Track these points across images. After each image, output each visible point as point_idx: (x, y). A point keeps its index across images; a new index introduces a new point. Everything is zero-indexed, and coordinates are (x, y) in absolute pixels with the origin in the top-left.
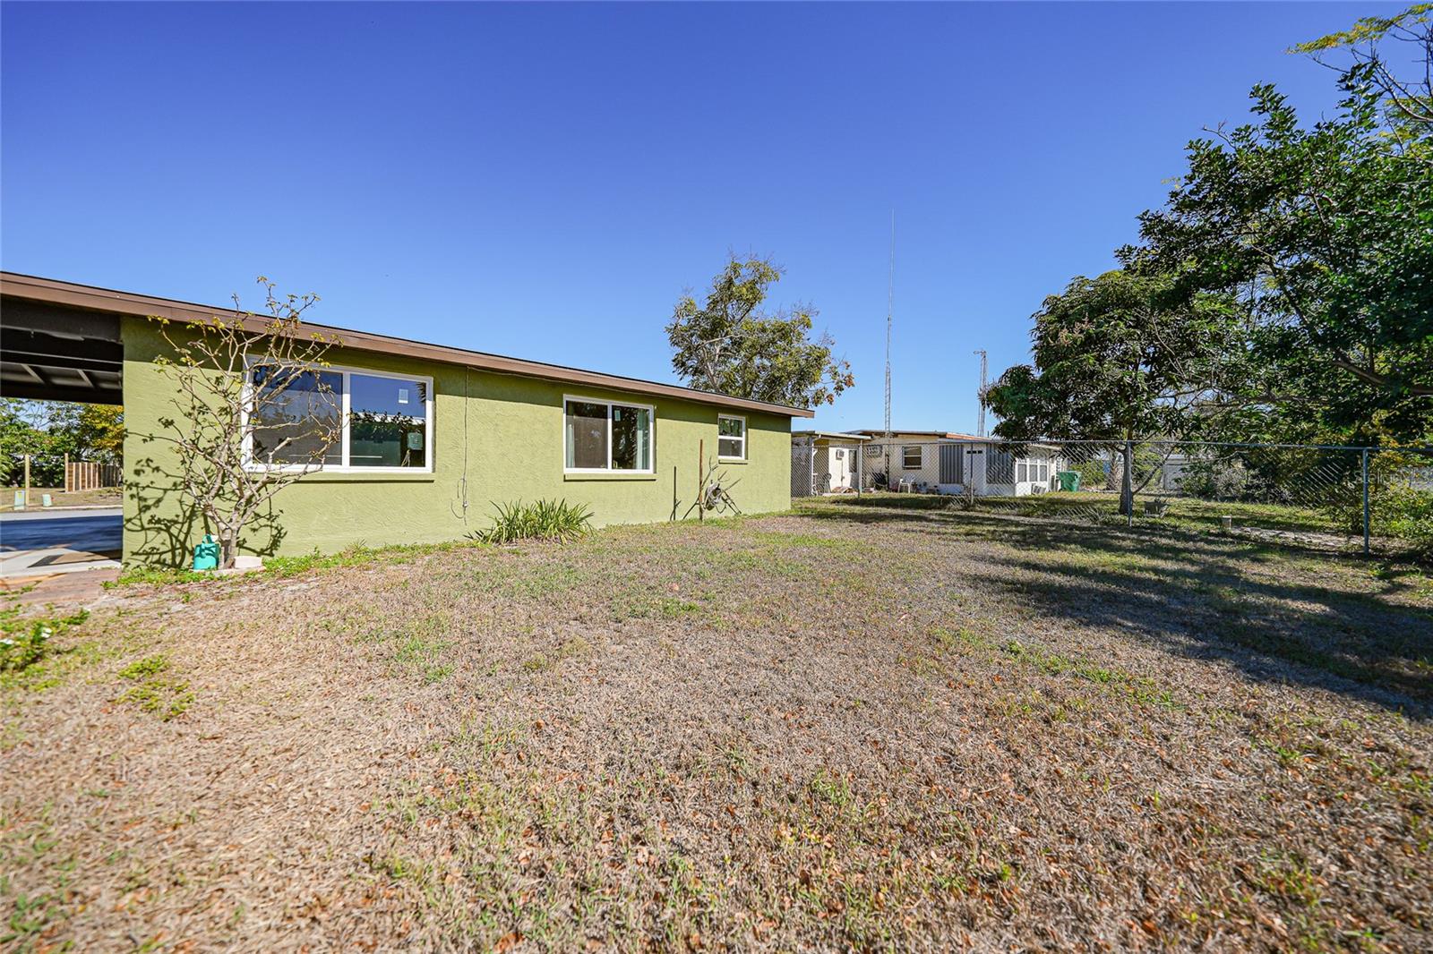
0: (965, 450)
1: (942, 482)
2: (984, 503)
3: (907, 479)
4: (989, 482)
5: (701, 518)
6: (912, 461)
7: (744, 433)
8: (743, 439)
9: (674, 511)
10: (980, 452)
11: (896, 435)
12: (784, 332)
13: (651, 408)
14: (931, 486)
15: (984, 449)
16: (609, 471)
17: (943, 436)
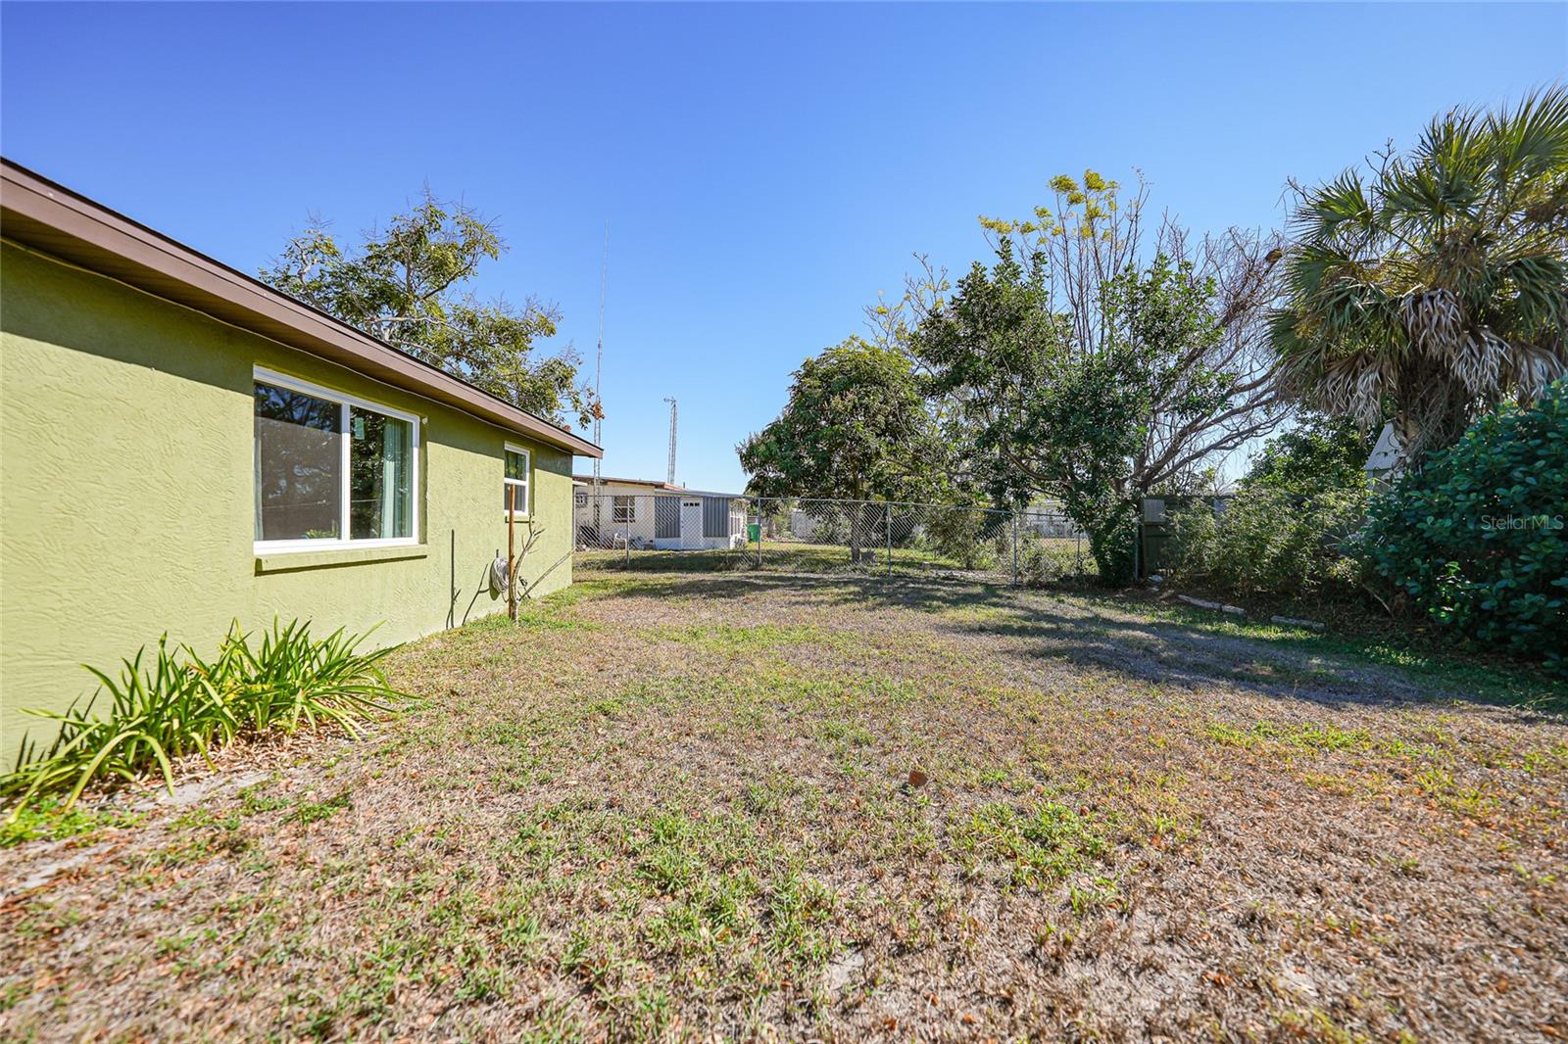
0: (682, 503)
1: (658, 536)
2: (772, 561)
3: (621, 533)
4: (706, 535)
5: (512, 616)
6: (623, 513)
7: (528, 475)
8: (526, 483)
9: (452, 610)
10: (697, 505)
11: (605, 482)
12: (512, 335)
13: (414, 420)
14: (646, 540)
15: (701, 502)
16: (344, 544)
17: (661, 486)
